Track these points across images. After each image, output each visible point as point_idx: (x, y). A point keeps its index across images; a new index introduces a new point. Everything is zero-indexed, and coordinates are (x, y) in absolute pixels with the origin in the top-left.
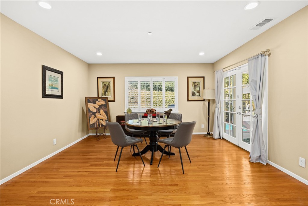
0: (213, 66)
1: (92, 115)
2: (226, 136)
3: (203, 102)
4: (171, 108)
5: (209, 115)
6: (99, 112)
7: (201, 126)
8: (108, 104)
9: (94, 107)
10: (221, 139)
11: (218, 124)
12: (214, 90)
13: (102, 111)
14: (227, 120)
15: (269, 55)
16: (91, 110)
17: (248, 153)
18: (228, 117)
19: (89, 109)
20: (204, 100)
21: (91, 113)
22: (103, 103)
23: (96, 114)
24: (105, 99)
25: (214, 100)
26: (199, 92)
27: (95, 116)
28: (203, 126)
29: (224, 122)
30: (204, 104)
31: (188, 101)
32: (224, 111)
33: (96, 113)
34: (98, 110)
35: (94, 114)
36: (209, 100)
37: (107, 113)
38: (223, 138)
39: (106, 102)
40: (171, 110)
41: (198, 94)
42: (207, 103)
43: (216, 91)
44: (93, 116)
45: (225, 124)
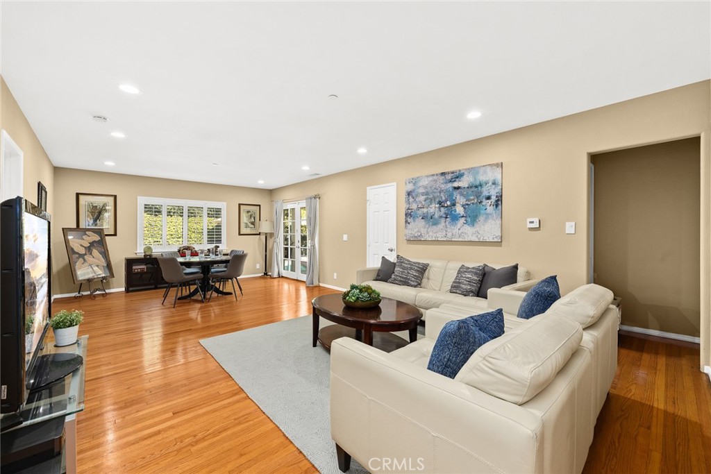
0: (271, 192)
1: (78, 258)
2: (284, 273)
3: (258, 236)
4: (218, 245)
5: (266, 251)
6: (91, 254)
7: (256, 266)
8: (105, 239)
9: (81, 245)
10: (280, 277)
11: (277, 261)
12: (273, 222)
13: (95, 252)
14: (286, 256)
15: (319, 198)
16: (76, 250)
17: (304, 282)
18: (288, 252)
19: (72, 249)
20: (259, 234)
21: (77, 256)
22: (97, 238)
23: (85, 257)
24: (100, 232)
25: (272, 235)
26: (253, 223)
27: (84, 260)
28: (258, 266)
29: (283, 258)
30: (260, 239)
31: (240, 234)
32: (282, 246)
33: (85, 254)
34: (89, 250)
35: (82, 256)
36: (266, 234)
37: (105, 254)
38: (282, 277)
39: (101, 237)
40: (218, 247)
41: (253, 226)
42: (263, 237)
43: (274, 224)
44: (81, 260)
45: (284, 260)
